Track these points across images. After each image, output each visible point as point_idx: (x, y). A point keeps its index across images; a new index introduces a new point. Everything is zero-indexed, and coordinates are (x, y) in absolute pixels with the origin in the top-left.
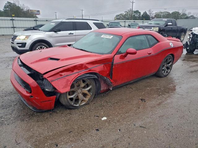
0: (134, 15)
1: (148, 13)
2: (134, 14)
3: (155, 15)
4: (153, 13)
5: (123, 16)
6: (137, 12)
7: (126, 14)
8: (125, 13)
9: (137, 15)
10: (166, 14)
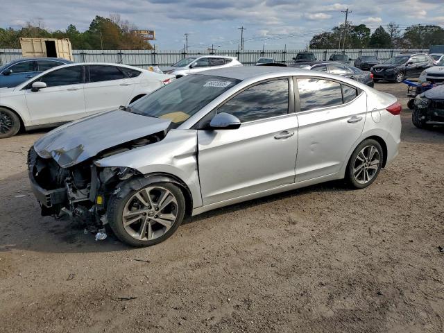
0: (354, 36)
1: (387, 31)
2: (354, 34)
3: (405, 34)
4: (398, 29)
5: (328, 37)
6: (362, 28)
7: (335, 33)
8: (333, 32)
9: (361, 35)
10: (432, 31)
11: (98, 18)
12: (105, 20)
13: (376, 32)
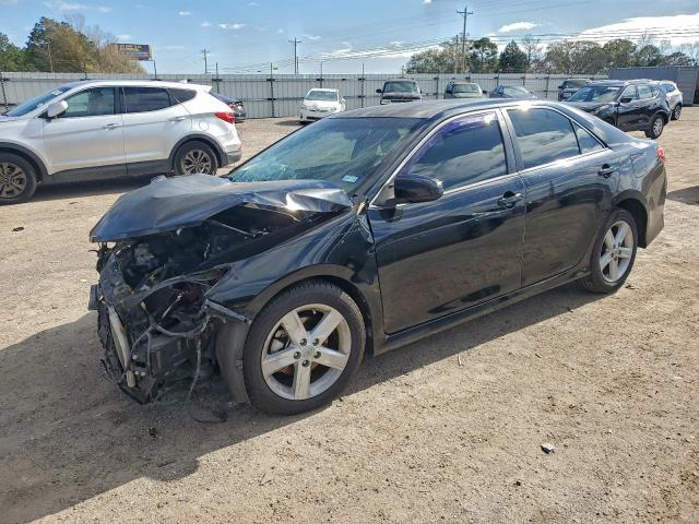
0: (474, 56)
1: (522, 48)
2: (474, 53)
3: (547, 54)
4: (539, 46)
5: (435, 58)
6: (484, 43)
7: (445, 51)
8: (441, 49)
9: (485, 55)
10: (585, 49)
11: (44, 21)
12: (57, 25)
13: (507, 49)
